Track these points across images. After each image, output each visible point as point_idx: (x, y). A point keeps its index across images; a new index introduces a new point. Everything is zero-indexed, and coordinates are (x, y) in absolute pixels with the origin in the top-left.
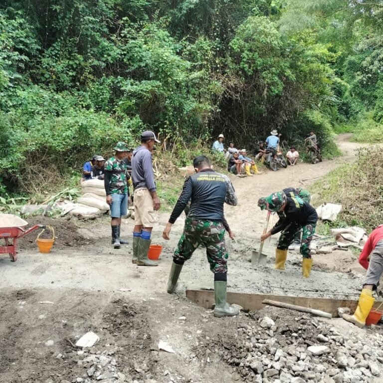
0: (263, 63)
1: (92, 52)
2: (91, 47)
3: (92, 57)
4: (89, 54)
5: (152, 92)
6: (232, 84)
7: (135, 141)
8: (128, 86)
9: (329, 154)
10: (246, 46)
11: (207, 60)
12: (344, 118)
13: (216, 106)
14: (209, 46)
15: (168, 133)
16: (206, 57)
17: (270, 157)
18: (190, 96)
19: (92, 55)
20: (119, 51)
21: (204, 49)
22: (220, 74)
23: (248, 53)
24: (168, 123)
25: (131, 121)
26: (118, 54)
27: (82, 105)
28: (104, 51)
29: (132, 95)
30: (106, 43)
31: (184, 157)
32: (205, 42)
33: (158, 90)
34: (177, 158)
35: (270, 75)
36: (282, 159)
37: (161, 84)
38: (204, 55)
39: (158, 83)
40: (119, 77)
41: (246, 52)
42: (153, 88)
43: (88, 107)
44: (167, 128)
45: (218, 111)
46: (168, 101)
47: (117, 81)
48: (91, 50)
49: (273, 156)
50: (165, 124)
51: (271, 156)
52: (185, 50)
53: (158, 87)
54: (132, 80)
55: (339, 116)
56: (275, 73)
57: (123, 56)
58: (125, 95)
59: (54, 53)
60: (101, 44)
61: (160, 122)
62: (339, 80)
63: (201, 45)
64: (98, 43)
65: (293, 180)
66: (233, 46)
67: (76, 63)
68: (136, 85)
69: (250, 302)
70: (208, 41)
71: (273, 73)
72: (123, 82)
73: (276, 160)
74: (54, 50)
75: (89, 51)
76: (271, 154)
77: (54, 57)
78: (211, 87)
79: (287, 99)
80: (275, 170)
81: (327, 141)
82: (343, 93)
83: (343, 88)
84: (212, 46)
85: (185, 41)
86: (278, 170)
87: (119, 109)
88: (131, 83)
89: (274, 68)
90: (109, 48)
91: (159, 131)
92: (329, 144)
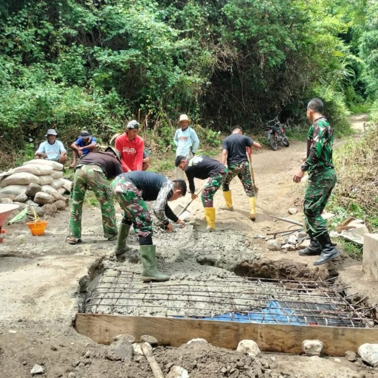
0: (259, 30)
1: (64, 20)
2: (63, 13)
3: (63, 24)
4: (60, 22)
5: (131, 63)
6: (225, 54)
7: (111, 117)
8: (104, 57)
9: (339, 132)
10: (240, 12)
11: (196, 27)
12: (361, 98)
13: (206, 79)
14: (199, 11)
15: (150, 108)
16: (196, 25)
17: (269, 135)
18: (177, 68)
19: (64, 22)
20: (94, 18)
21: (193, 15)
22: (212, 44)
23: (242, 20)
24: (149, 97)
25: (107, 96)
26: (94, 21)
27: (52, 78)
28: (78, 17)
29: (109, 66)
30: (79, 9)
31: (168, 135)
32: (194, 8)
33: (137, 60)
34: (160, 136)
35: (267, 44)
36: (283, 137)
37: (140, 53)
38: (194, 22)
39: (138, 52)
40: (95, 47)
41: (240, 18)
42: (131, 58)
43: (58, 81)
44: (149, 103)
45: (207, 83)
46: (149, 73)
47: (92, 51)
48: (63, 17)
49: (273, 133)
50: (147, 98)
51: (272, 134)
52: (172, 16)
53: (137, 56)
54: (110, 50)
55: (355, 96)
56: (272, 42)
57: (100, 24)
58: (100, 66)
59: (20, 21)
60: (74, 10)
61: (141, 97)
62: (354, 57)
63: (190, 11)
64: (71, 9)
65: (292, 160)
66: (225, 12)
67: (44, 32)
68: (115, 55)
69: (170, 330)
70: (197, 7)
71: (270, 42)
72: (99, 53)
73: (276, 138)
74: (21, 17)
75: (60, 18)
76: (271, 131)
77: (20, 26)
78: (202, 57)
79: (292, 72)
80: (276, 148)
81: (338, 119)
82: (359, 72)
83: (359, 67)
84: (202, 13)
85: (172, 6)
86: (278, 149)
87: (93, 82)
88: (108, 53)
89: (272, 36)
90: (84, 14)
91: (140, 107)
92: (340, 123)
